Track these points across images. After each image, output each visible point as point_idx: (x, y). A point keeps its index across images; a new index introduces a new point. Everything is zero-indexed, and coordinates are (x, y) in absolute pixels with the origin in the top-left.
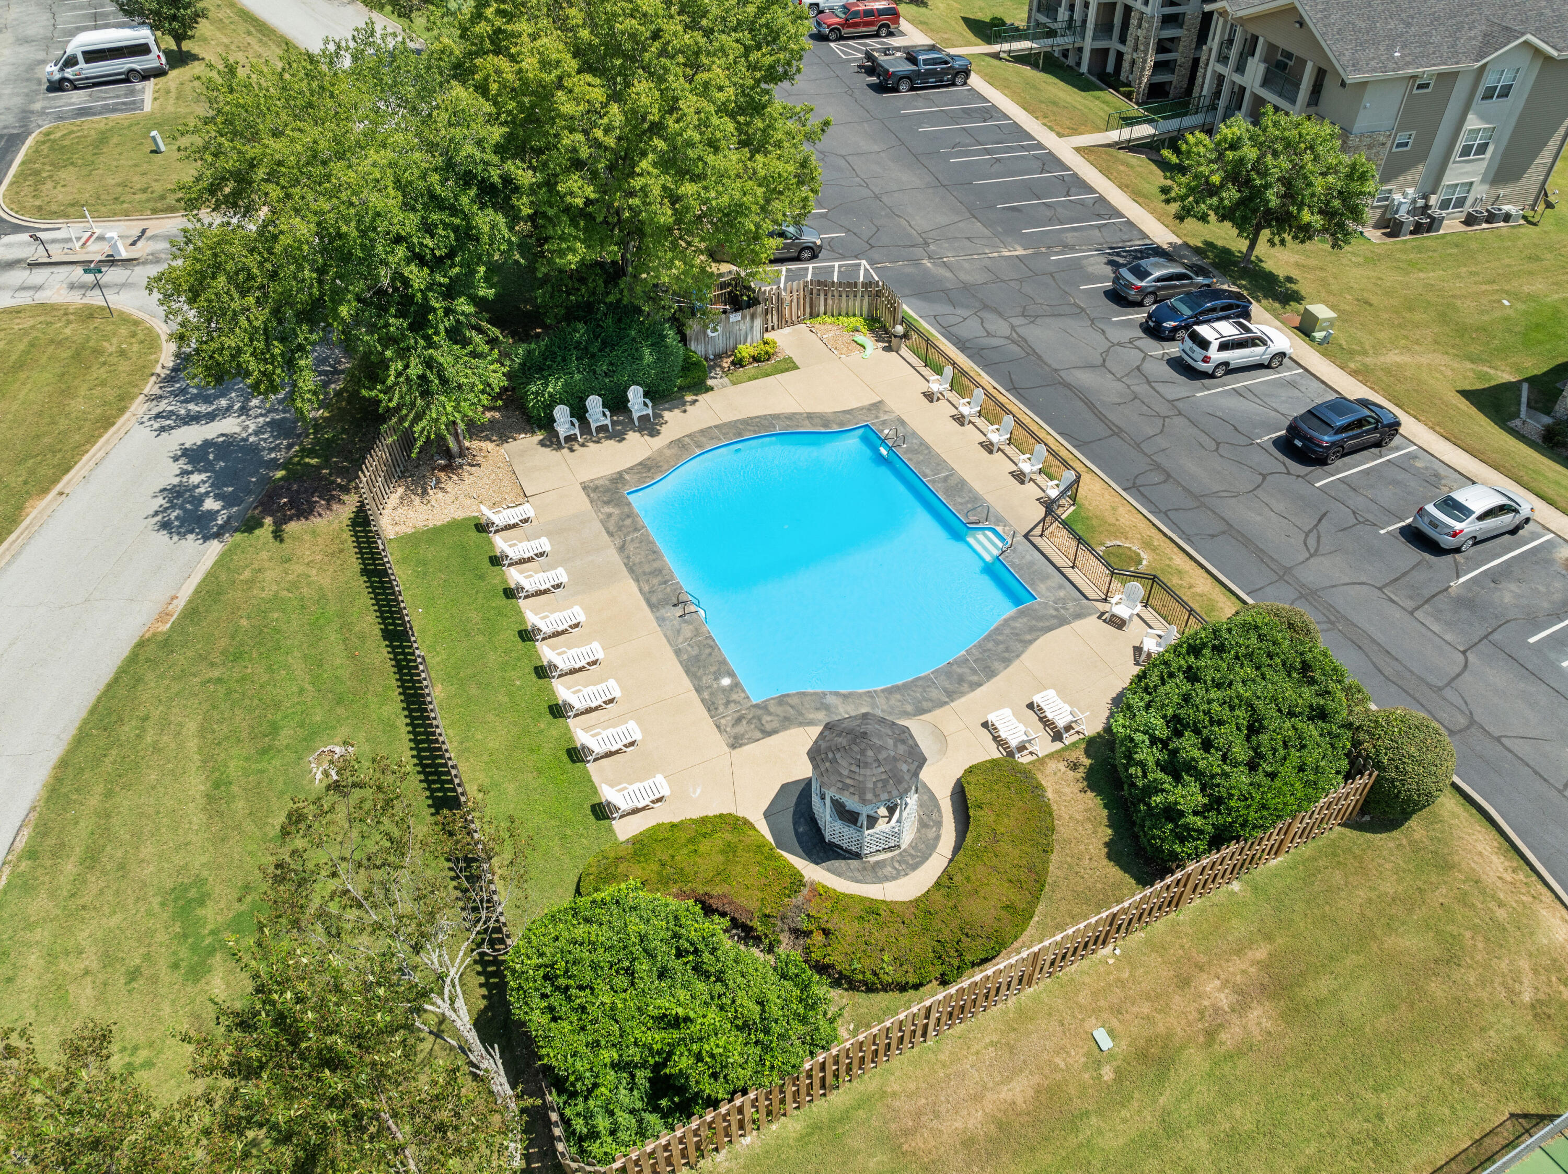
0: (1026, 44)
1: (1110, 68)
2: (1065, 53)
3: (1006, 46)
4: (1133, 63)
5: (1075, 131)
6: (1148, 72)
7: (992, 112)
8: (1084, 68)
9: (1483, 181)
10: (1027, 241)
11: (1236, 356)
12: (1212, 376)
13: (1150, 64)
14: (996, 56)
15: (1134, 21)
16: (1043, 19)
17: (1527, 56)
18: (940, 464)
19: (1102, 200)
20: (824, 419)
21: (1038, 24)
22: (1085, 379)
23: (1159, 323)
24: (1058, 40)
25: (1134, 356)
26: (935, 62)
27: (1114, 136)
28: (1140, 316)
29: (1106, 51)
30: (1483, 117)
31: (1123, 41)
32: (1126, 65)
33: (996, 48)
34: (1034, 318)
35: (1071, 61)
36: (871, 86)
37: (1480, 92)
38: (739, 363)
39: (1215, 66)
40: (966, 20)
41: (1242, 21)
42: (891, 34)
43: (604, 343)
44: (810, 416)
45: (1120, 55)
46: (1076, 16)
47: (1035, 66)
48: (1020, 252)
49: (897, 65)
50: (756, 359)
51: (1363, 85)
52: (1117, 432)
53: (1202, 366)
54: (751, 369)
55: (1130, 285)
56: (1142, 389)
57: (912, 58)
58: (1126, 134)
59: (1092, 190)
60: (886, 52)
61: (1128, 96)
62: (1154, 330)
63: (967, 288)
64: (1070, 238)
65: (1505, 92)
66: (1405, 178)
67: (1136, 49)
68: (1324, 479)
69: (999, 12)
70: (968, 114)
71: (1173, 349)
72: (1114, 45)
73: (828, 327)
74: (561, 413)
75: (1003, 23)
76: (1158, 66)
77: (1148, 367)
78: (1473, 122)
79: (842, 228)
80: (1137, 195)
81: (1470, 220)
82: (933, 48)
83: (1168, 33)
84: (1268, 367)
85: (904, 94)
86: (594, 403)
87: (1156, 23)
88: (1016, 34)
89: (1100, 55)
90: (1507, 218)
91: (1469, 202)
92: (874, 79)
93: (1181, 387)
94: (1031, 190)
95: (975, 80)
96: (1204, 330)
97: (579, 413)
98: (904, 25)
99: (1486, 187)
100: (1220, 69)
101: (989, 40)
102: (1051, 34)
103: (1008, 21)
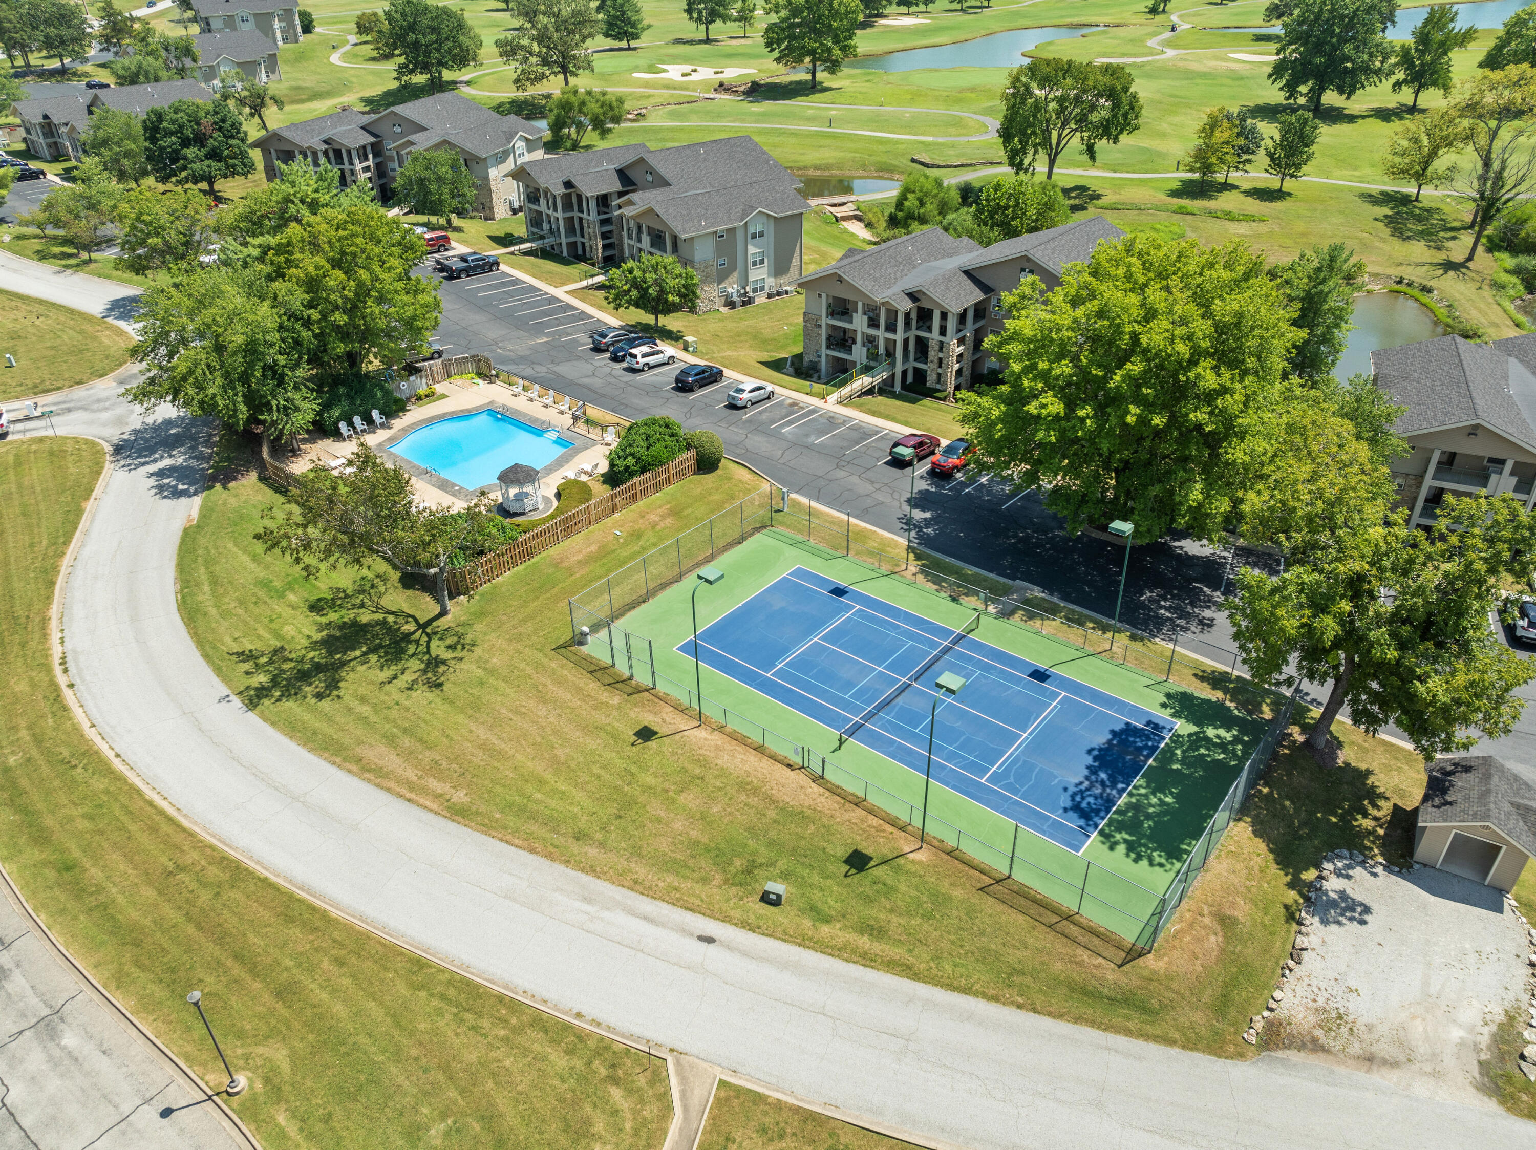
0: (528, 245)
1: (580, 252)
2: (553, 247)
3: (517, 248)
4: (591, 247)
5: (563, 284)
6: (600, 251)
7: (517, 281)
8: (565, 254)
9: (769, 275)
10: (547, 335)
11: (651, 360)
12: (643, 370)
13: (600, 246)
14: (512, 253)
15: (585, 225)
16: (535, 230)
17: (765, 219)
18: (525, 415)
19: (583, 312)
20: (469, 411)
21: (533, 234)
22: (586, 381)
23: (615, 354)
24: (546, 241)
25: (608, 370)
26: (477, 260)
27: (584, 283)
28: (608, 355)
29: (575, 243)
30: (756, 246)
31: (583, 236)
32: (587, 249)
33: (511, 249)
34: (558, 364)
35: (557, 251)
36: (444, 278)
37: (749, 236)
38: (419, 398)
39: (626, 241)
40: (490, 237)
41: (633, 217)
42: (446, 250)
43: (356, 393)
44: (462, 411)
45: (583, 244)
46: (553, 226)
47: (536, 256)
48: (545, 340)
49: (456, 264)
50: (427, 396)
51: (692, 239)
52: (603, 396)
53: (637, 366)
54: (426, 400)
55: (600, 342)
56: (613, 380)
57: (463, 259)
58: (590, 281)
59: (577, 309)
60: (447, 258)
61: (593, 265)
62: (615, 359)
63: (522, 357)
64: (569, 330)
65: (761, 234)
66: (729, 280)
67: (590, 239)
68: (692, 396)
69: (509, 230)
70: (504, 284)
71: (625, 365)
72: (579, 239)
73: (457, 380)
74: (343, 426)
75: (512, 235)
76: (605, 247)
77: (614, 372)
78: (752, 250)
79: (450, 343)
80: (600, 308)
81: (770, 296)
82: (475, 253)
83: (606, 229)
84: (668, 364)
85: (464, 279)
86: (357, 420)
87: (597, 224)
88: (521, 241)
89: (572, 246)
90: (787, 293)
91: (767, 288)
92: (445, 274)
93: (630, 376)
94: (545, 314)
95: (502, 267)
96: (633, 351)
97: (351, 424)
98: (453, 244)
99: (772, 279)
100: (630, 242)
101: (505, 246)
102: (542, 237)
103: (516, 235)
